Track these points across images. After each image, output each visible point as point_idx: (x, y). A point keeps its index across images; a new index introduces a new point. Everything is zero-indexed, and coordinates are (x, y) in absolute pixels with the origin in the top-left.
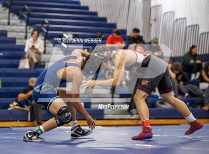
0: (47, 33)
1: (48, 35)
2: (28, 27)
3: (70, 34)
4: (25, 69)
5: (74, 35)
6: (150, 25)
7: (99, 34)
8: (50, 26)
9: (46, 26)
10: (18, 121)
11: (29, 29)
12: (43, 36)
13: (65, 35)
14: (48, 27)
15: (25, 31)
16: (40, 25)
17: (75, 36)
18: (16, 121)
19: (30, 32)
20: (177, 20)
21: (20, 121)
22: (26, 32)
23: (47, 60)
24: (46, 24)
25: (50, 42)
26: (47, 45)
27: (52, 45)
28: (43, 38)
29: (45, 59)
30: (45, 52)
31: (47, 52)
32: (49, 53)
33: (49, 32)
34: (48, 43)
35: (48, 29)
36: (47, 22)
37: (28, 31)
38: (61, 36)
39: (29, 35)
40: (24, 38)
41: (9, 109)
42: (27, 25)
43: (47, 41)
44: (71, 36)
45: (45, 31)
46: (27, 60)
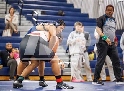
0: (22, 10)
1: (23, 11)
2: (8, 5)
3: (39, 11)
5: (42, 11)
6: (99, 5)
7: (61, 11)
8: (24, 4)
9: (21, 4)
11: (9, 6)
12: (18, 12)
13: (35, 12)
14: (23, 5)
15: (5, 8)
16: (17, 4)
17: (43, 13)
19: (8, 9)
20: (119, 2)
22: (6, 9)
23: (21, 30)
24: (21, 3)
26: (22, 19)
27: (25, 19)
29: (20, 29)
30: (20, 24)
31: (21, 24)
32: (23, 25)
33: (24, 9)
34: (22, 17)
35: (23, 7)
36: (22, 1)
37: (8, 8)
38: (32, 12)
39: (8, 11)
40: (4, 13)
42: (7, 4)
43: (22, 16)
44: (40, 13)
45: (21, 8)
46: (9, 30)
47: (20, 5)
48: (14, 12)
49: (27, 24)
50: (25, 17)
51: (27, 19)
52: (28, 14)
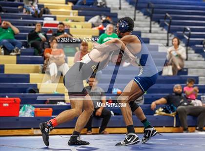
1: (190, 41)
2: (170, 34)
4: (169, 76)
8: (192, 33)
9: (188, 33)
10: (164, 127)
11: (171, 36)
12: (184, 43)
14: (190, 34)
15: (166, 38)
16: (182, 32)
18: (162, 127)
19: (171, 40)
21: (166, 127)
22: (168, 40)
23: (189, 67)
24: (188, 31)
25: (191, 49)
26: (189, 51)
27: (193, 52)
28: (184, 45)
29: (187, 66)
31: (189, 59)
32: (191, 60)
33: (191, 39)
34: (190, 49)
35: (190, 36)
36: (189, 29)
37: (170, 38)
38: (203, 43)
39: (170, 42)
40: (166, 45)
41: (155, 115)
42: (168, 33)
43: (189, 48)
45: (187, 38)
46: (171, 67)
47: (186, 35)
48: (179, 44)
49: (196, 58)
50: (193, 50)
51: (196, 52)
52: (197, 46)
